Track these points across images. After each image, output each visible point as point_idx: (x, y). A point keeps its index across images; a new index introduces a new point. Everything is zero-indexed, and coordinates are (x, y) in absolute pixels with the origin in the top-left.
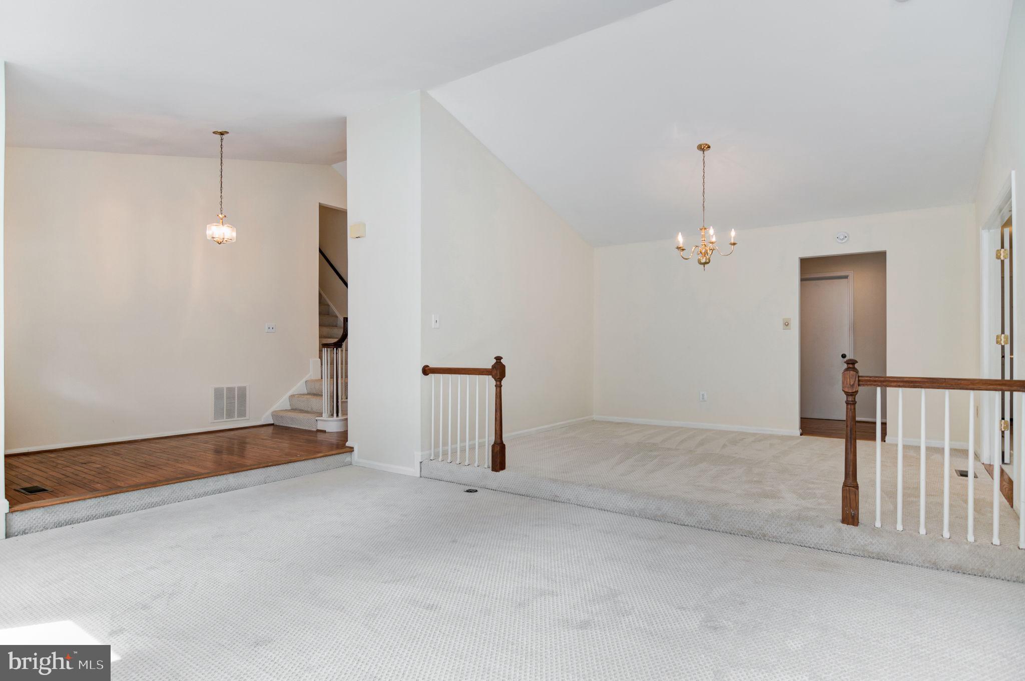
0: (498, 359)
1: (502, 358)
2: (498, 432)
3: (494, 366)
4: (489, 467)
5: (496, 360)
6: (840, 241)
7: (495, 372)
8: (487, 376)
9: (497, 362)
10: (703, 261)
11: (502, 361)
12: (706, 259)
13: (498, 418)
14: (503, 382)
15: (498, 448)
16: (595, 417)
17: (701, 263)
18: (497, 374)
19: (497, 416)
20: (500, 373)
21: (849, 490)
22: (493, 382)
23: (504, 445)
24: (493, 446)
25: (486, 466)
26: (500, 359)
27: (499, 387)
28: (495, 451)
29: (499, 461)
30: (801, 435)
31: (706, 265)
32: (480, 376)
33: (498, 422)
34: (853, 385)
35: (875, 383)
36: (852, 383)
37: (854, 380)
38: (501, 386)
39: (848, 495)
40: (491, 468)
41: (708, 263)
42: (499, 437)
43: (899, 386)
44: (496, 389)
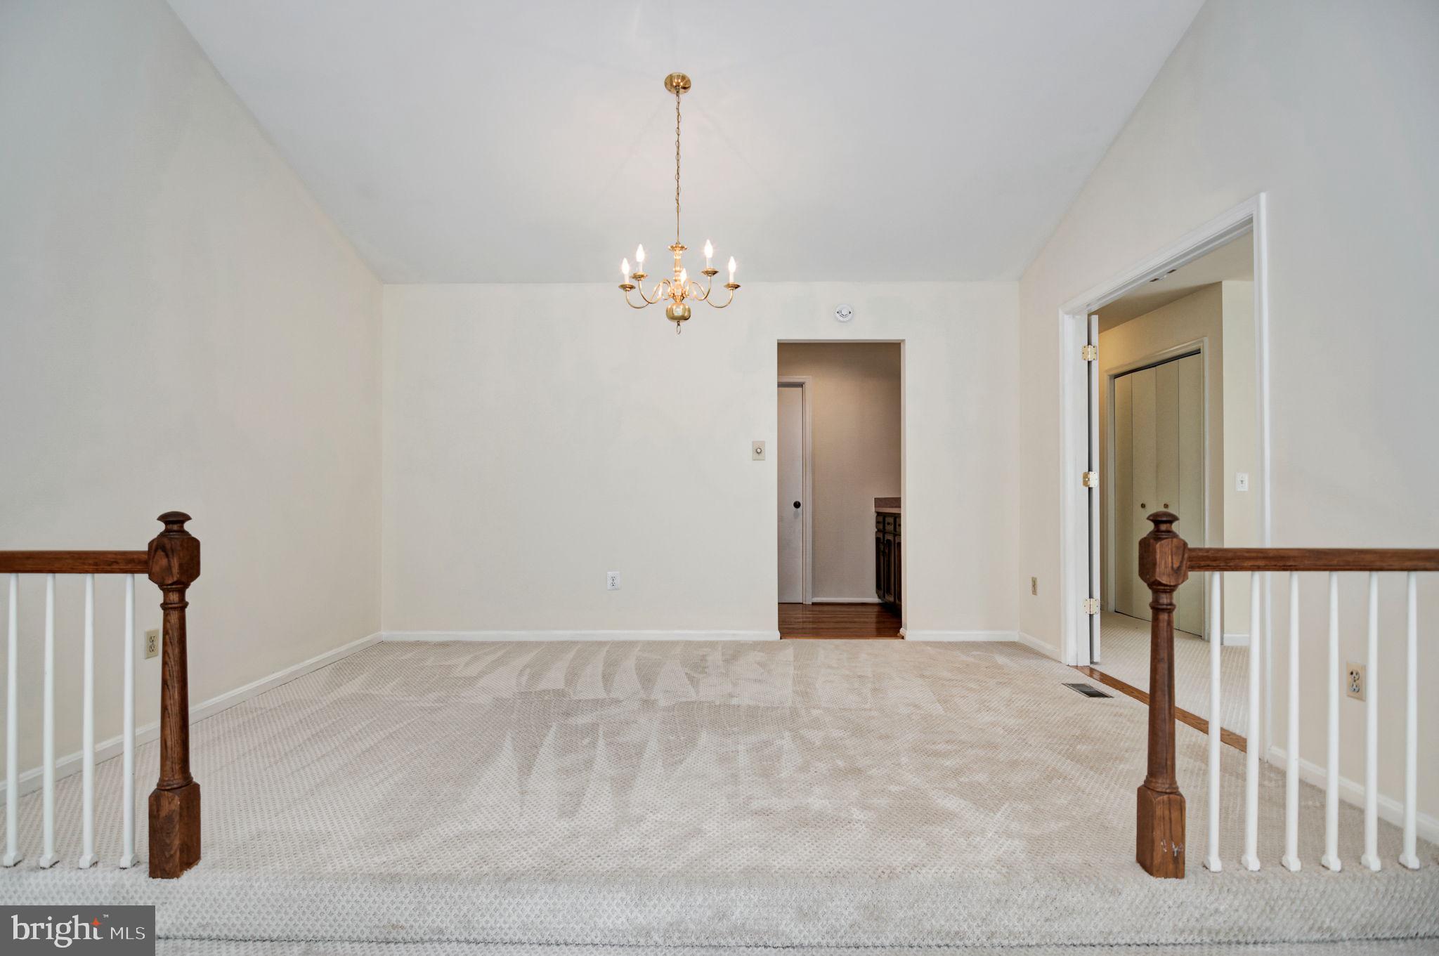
0: (174, 521)
1: (186, 518)
2: (175, 752)
3: (158, 546)
4: (136, 864)
5: (167, 523)
6: (841, 319)
7: (164, 562)
8: (128, 577)
9: (167, 531)
10: (678, 311)
11: (187, 526)
12: (684, 309)
13: (174, 709)
14: (190, 594)
15: (174, 803)
16: (385, 634)
17: (673, 318)
18: (169, 568)
19: (169, 702)
20: (181, 566)
21: (1169, 800)
22: (157, 595)
23: (197, 787)
24: (155, 800)
25: (126, 860)
26: (182, 522)
27: (175, 609)
28: (163, 814)
29: (177, 842)
30: (781, 638)
31: (683, 323)
32: (97, 576)
33: (174, 721)
34: (1179, 568)
35: (1214, 564)
36: (1176, 566)
37: (1181, 557)
38: (183, 606)
39: (1167, 812)
40: (145, 867)
41: (686, 319)
42: (177, 767)
43: (1259, 568)
44: (166, 616)
